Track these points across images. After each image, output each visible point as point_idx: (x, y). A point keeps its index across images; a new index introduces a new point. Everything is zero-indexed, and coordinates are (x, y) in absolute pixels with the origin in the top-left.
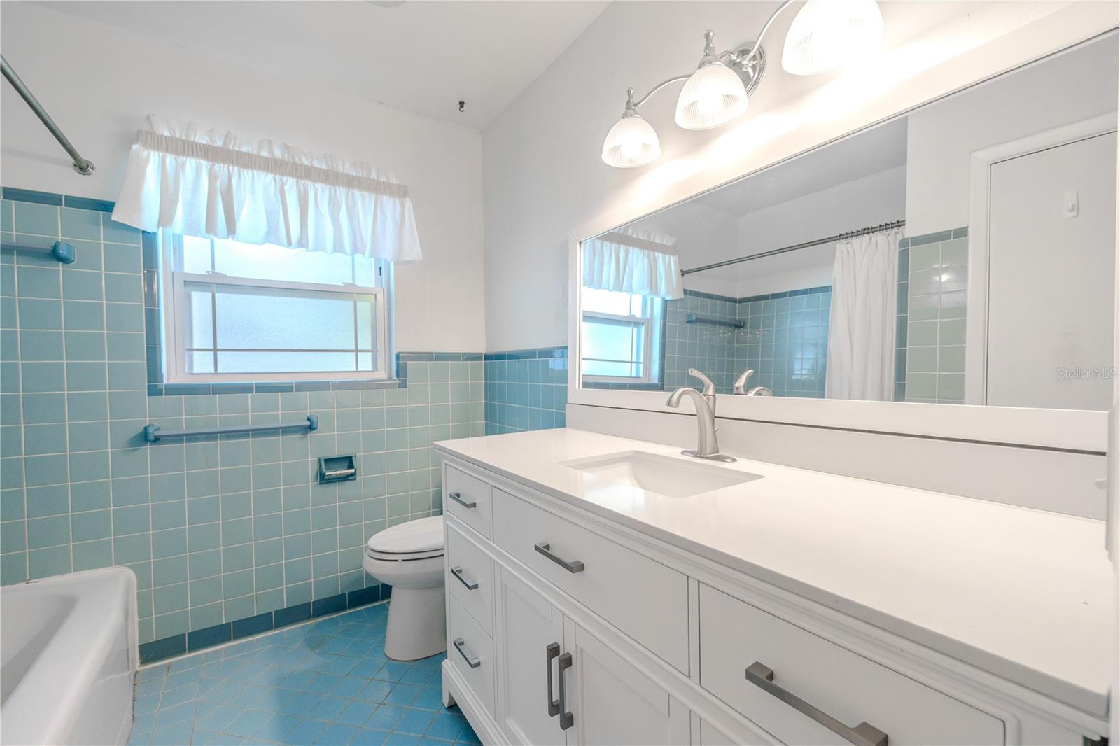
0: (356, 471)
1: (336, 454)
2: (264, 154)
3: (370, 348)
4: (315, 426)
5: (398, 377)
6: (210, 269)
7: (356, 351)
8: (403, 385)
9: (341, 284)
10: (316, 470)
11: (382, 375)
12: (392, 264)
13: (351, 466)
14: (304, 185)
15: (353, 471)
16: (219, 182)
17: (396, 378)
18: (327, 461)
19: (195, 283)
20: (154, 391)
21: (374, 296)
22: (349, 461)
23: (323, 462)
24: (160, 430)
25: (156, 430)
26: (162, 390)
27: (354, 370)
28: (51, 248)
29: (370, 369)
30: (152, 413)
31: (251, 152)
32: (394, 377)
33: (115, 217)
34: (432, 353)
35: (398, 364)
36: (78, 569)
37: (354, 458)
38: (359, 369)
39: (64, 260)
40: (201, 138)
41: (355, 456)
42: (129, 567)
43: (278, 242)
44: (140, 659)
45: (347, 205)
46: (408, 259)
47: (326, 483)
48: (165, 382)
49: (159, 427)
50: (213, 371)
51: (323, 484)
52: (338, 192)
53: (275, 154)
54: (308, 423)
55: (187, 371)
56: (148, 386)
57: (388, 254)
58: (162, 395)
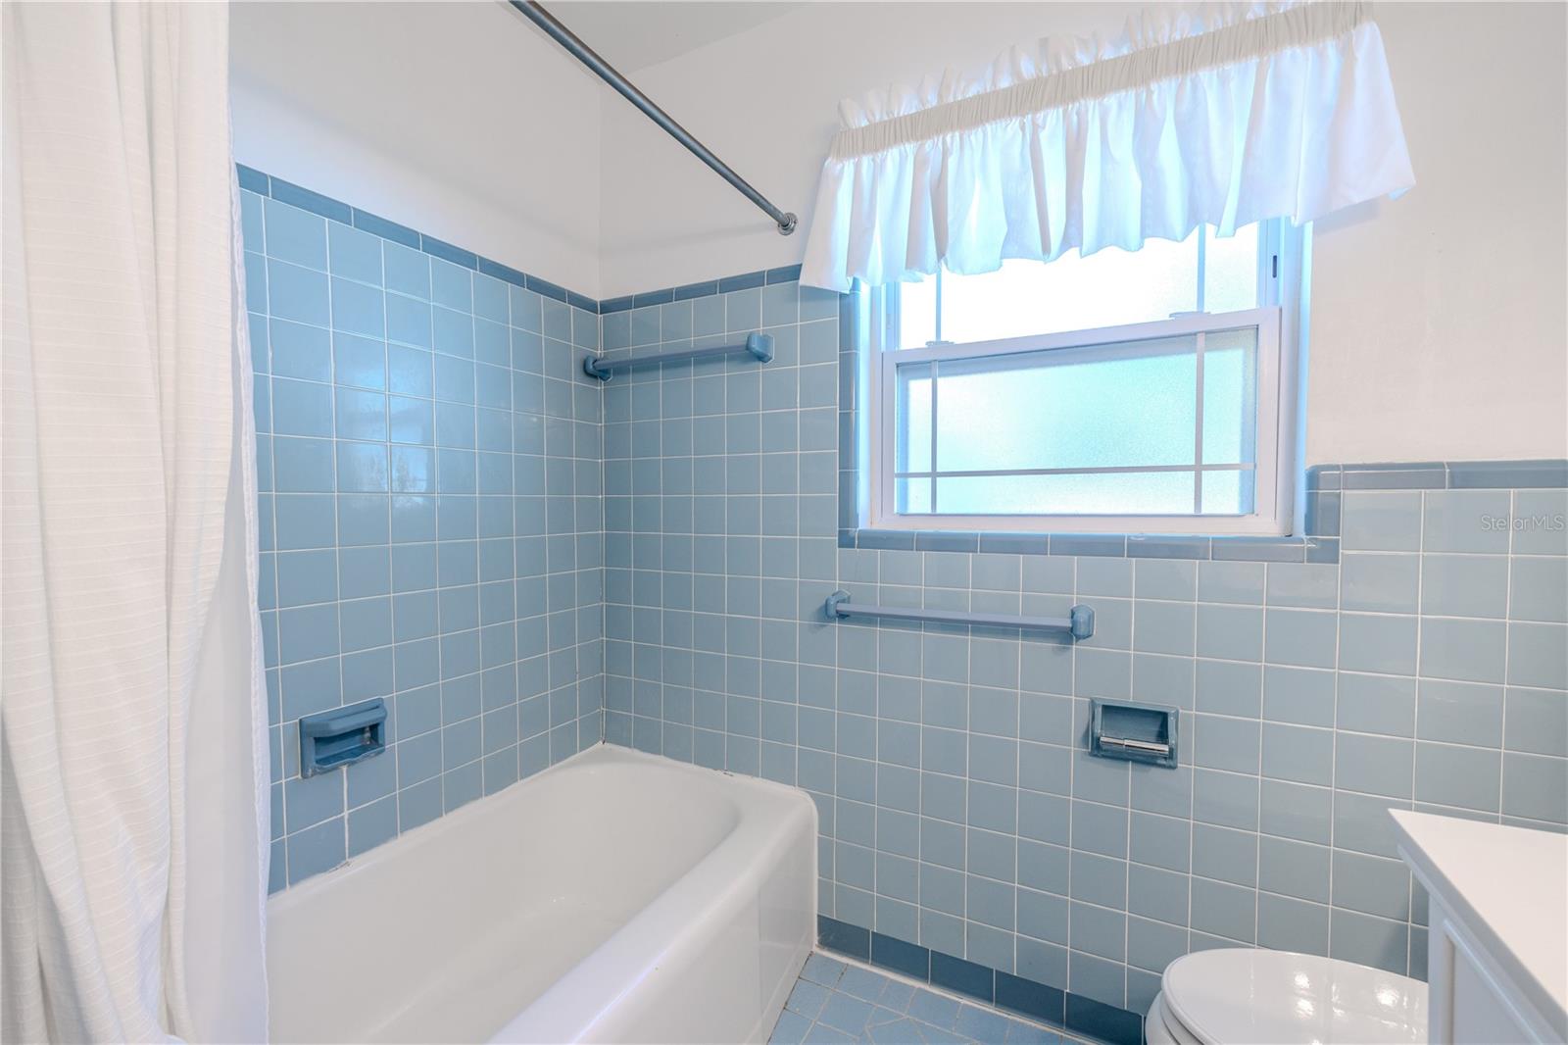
0: (1171, 750)
1: (1130, 700)
2: (1005, 83)
3: (1236, 459)
4: (1082, 630)
5: (1309, 530)
6: (933, 338)
7: (1199, 468)
8: (1328, 554)
9: (1167, 318)
10: (1086, 722)
11: (1266, 525)
12: (1309, 228)
13: (1163, 736)
14: (1078, 114)
15: (1166, 748)
16: (929, 172)
17: (1303, 536)
18: (1107, 709)
19: (914, 366)
20: (846, 541)
21: (1253, 332)
22: (1160, 723)
23: (1099, 711)
24: (849, 602)
25: (843, 601)
26: (854, 538)
27: (1191, 510)
28: (745, 343)
29: (1235, 510)
30: (839, 574)
31: (982, 91)
32: (1300, 531)
33: (803, 281)
34: (1441, 465)
35: (1312, 499)
36: (767, 776)
37: (1171, 720)
38: (1204, 511)
39: (761, 358)
40: (907, 107)
41: (1177, 714)
42: (812, 795)
43: (1025, 253)
44: (819, 935)
45: (1177, 115)
46: (1357, 198)
47: (1103, 756)
48: (862, 527)
49: (849, 597)
50: (929, 512)
51: (1095, 756)
52: (1155, 97)
53: (1023, 69)
54: (1068, 623)
55: (895, 511)
56: (840, 531)
57: (1294, 203)
58: (854, 547)
